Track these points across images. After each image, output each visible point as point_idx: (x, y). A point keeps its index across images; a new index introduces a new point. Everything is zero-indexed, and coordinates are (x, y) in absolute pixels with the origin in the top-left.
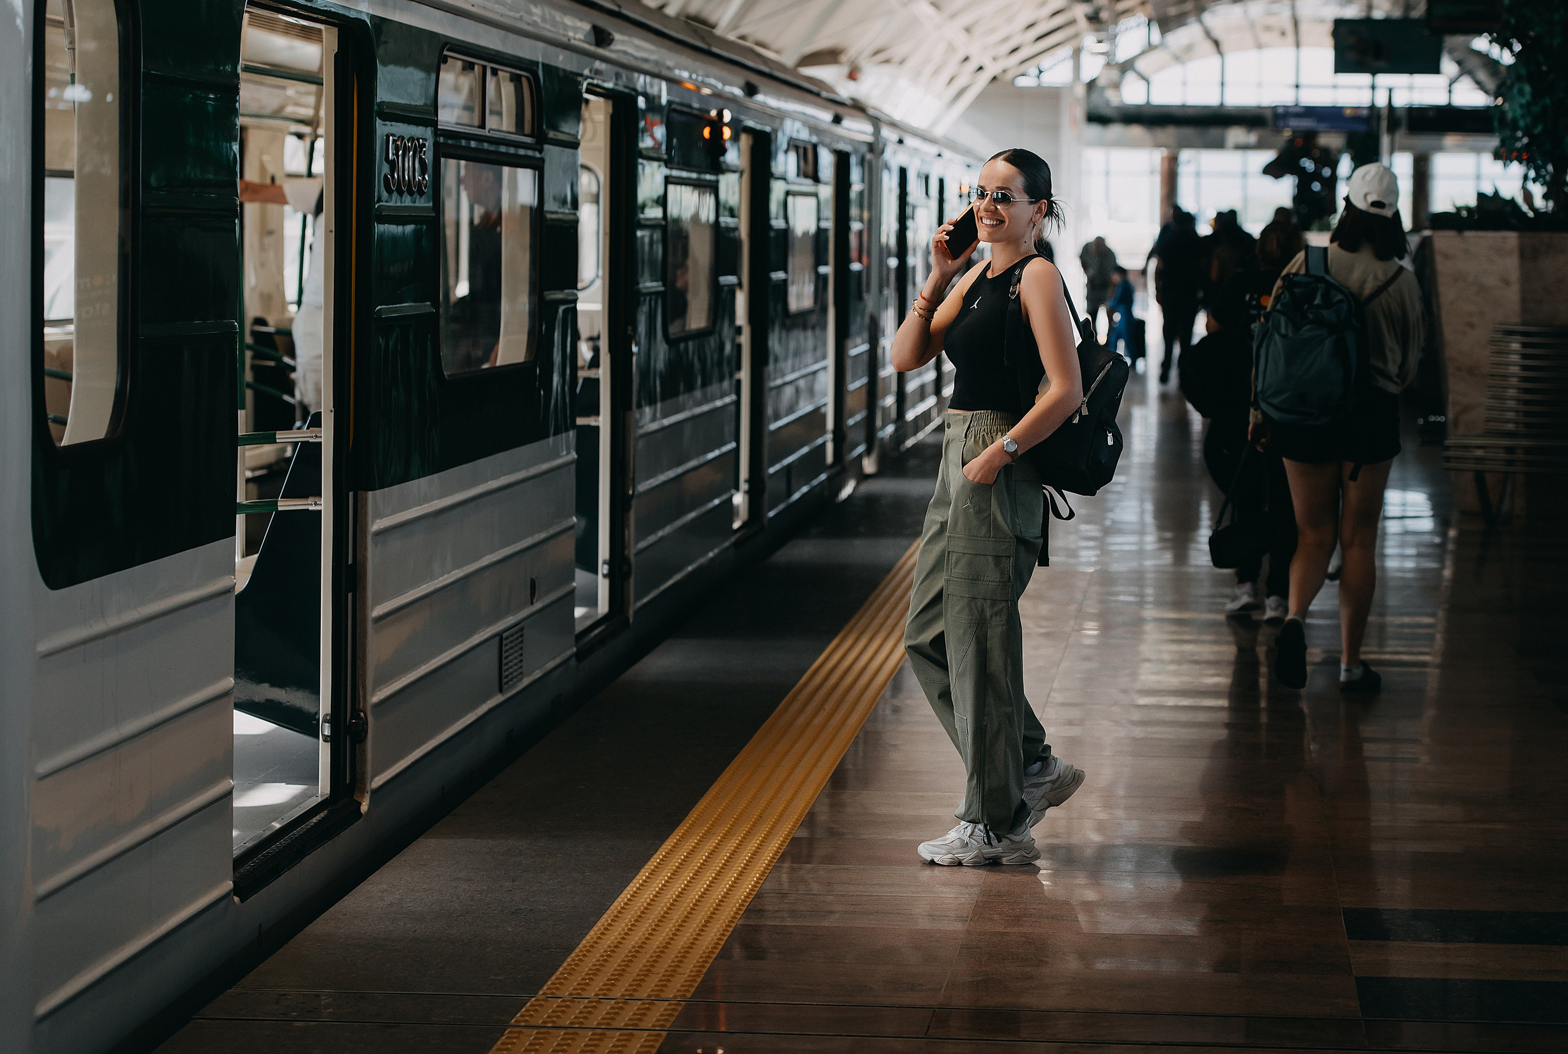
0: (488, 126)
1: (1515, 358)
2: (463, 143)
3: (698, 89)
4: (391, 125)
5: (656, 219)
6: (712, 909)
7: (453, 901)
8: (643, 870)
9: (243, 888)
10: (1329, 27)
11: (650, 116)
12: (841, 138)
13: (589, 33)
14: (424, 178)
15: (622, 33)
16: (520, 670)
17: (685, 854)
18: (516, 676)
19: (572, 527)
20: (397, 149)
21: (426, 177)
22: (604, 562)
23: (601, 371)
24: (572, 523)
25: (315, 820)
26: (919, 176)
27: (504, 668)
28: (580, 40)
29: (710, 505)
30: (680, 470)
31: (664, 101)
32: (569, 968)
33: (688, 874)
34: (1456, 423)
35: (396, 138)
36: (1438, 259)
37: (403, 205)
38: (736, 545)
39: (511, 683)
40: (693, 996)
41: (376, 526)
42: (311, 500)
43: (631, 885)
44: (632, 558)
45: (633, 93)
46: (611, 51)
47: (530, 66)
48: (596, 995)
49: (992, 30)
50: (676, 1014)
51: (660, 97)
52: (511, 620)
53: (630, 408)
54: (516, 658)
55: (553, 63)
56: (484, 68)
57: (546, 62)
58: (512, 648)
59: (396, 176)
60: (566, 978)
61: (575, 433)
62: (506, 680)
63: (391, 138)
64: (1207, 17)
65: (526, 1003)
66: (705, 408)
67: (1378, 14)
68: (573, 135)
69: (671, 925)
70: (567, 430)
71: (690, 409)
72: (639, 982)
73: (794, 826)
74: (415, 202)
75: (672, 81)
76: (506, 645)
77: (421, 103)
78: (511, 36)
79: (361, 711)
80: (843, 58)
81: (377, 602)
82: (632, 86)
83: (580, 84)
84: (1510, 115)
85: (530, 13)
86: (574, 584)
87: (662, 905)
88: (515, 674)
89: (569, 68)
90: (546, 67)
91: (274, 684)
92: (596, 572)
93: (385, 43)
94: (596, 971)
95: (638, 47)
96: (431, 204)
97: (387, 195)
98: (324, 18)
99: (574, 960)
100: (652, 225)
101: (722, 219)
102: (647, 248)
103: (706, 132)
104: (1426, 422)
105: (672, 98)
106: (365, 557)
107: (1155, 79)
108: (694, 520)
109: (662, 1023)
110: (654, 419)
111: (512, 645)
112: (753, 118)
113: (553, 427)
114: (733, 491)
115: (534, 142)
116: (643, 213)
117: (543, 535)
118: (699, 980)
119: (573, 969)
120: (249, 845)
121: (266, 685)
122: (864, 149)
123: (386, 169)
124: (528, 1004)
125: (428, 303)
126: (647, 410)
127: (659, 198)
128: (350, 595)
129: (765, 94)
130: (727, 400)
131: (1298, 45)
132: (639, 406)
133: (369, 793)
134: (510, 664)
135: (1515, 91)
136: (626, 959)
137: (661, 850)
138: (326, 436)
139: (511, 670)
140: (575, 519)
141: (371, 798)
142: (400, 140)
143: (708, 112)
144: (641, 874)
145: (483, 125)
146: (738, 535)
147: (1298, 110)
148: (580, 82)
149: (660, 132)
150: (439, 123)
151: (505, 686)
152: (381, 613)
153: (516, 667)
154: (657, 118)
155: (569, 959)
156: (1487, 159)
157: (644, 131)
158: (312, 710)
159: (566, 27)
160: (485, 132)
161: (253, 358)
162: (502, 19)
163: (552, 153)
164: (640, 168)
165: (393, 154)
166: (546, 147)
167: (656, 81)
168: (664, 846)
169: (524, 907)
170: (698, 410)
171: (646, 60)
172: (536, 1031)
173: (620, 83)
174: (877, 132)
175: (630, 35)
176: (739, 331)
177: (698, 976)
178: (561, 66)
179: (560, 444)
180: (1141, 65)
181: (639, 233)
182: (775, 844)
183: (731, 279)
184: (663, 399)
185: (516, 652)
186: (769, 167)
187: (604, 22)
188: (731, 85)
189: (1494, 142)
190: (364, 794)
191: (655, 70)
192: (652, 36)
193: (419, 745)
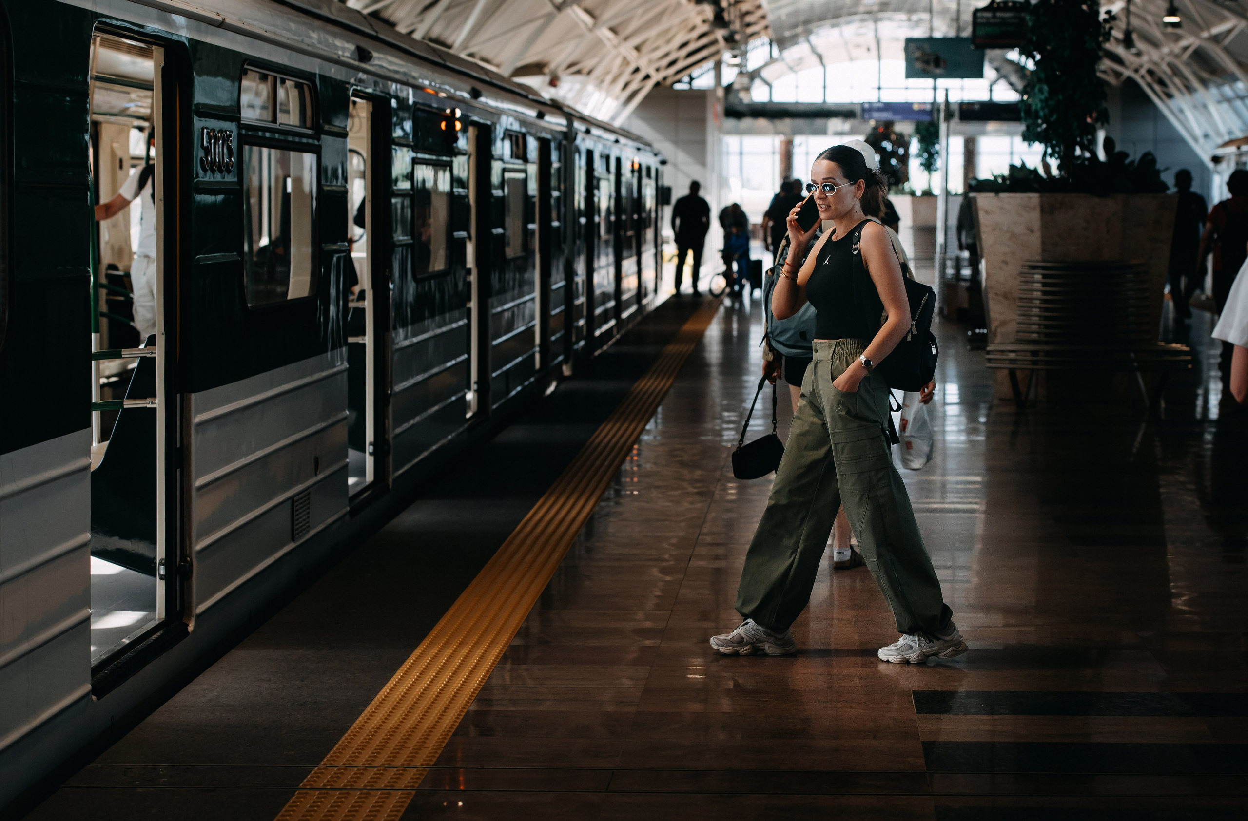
0: (279, 120)
1: (1038, 286)
2: (260, 134)
3: (437, 93)
4: (206, 121)
5: (405, 190)
6: (449, 699)
7: (257, 697)
8: (399, 671)
9: (99, 690)
10: (902, 44)
11: (401, 114)
12: (544, 129)
13: (354, 52)
14: (231, 160)
15: (379, 52)
16: (307, 525)
17: (430, 659)
18: (305, 529)
19: (345, 418)
20: (210, 138)
21: (232, 159)
22: (370, 444)
23: (366, 302)
24: (345, 415)
25: (153, 638)
26: (601, 156)
27: (296, 523)
28: (347, 57)
29: (449, 401)
30: (426, 375)
31: (411, 102)
32: (343, 745)
33: (432, 674)
34: (995, 335)
35: (209, 131)
36: (981, 214)
37: (215, 180)
38: (469, 429)
39: (301, 534)
40: (435, 764)
41: (197, 419)
42: (148, 400)
43: (390, 682)
44: (391, 440)
45: (388, 96)
46: (370, 65)
47: (310, 76)
48: (363, 764)
49: (656, 49)
50: (423, 777)
51: (408, 99)
52: (300, 488)
53: (388, 330)
54: (304, 516)
55: (327, 74)
56: (275, 78)
57: (322, 73)
58: (301, 508)
59: (209, 158)
60: (341, 753)
61: (347, 349)
62: (297, 532)
63: (205, 130)
64: (813, 38)
65: (311, 771)
66: (444, 329)
67: (938, 35)
68: (343, 128)
69: (419, 712)
70: (341, 347)
71: (433, 330)
72: (395, 754)
73: (511, 637)
74: (224, 178)
75: (417, 88)
76: (297, 506)
77: (228, 104)
78: (294, 54)
79: (188, 557)
80: (546, 70)
81: (199, 476)
82: (386, 91)
83: (348, 90)
84: (1034, 107)
85: (310, 37)
86: (348, 460)
87: (413, 697)
88: (304, 527)
89: (339, 77)
90: (323, 78)
91: (122, 537)
92: (364, 451)
93: (200, 59)
94: (363, 747)
95: (391, 63)
96: (236, 180)
97: (203, 172)
98: (154, 41)
99: (346, 739)
100: (403, 194)
101: (455, 190)
102: (399, 211)
103: (443, 125)
104: (974, 333)
105: (416, 100)
106: (189, 443)
107: (775, 84)
108: (437, 411)
109: (412, 784)
110: (406, 338)
111: (301, 506)
112: (478, 115)
113: (330, 344)
114: (466, 391)
115: (313, 133)
116: (396, 185)
117: (324, 425)
118: (440, 752)
119: (346, 746)
120: (104, 657)
121: (116, 538)
122: (560, 137)
123: (201, 154)
124: (313, 772)
125: (235, 253)
126: (401, 332)
127: (408, 174)
128: (178, 470)
129: (486, 97)
130: (461, 323)
131: (879, 58)
132: (395, 328)
133: (194, 617)
134: (300, 520)
135: (1037, 90)
136: (386, 737)
137: (412, 656)
138: (159, 353)
139: (301, 525)
140: (347, 412)
141: (196, 621)
142: (212, 131)
143: (444, 110)
144: (397, 674)
145: (274, 121)
146: (469, 423)
147: (880, 105)
148: (348, 88)
149: (408, 125)
150: (241, 119)
151: (297, 536)
152: (202, 483)
153: (304, 522)
154: (406, 115)
155: (343, 738)
156: (1018, 140)
157: (396, 125)
158: (151, 556)
159: (336, 47)
160: (277, 126)
161: (108, 294)
162: (289, 42)
163: (327, 141)
164: (394, 151)
165: (207, 142)
166: (323, 137)
167: (405, 87)
168: (414, 653)
169: (309, 700)
170: (439, 331)
171: (397, 72)
172: (318, 792)
173: (378, 89)
174: (570, 125)
175: (385, 53)
176: (469, 272)
177: (439, 749)
178: (333, 76)
179: (336, 357)
180: (765, 73)
181: (393, 201)
182: (496, 651)
183: (463, 234)
184: (413, 323)
185: (304, 511)
186: (490, 151)
187: (366, 44)
188: (461, 90)
189: (1022, 127)
190: (191, 618)
191: (404, 79)
192: (403, 55)
193: (232, 581)
